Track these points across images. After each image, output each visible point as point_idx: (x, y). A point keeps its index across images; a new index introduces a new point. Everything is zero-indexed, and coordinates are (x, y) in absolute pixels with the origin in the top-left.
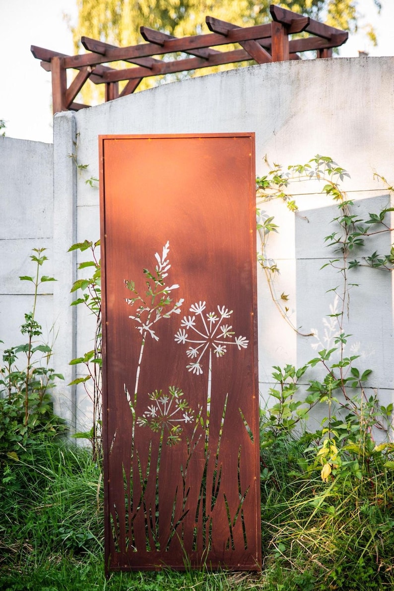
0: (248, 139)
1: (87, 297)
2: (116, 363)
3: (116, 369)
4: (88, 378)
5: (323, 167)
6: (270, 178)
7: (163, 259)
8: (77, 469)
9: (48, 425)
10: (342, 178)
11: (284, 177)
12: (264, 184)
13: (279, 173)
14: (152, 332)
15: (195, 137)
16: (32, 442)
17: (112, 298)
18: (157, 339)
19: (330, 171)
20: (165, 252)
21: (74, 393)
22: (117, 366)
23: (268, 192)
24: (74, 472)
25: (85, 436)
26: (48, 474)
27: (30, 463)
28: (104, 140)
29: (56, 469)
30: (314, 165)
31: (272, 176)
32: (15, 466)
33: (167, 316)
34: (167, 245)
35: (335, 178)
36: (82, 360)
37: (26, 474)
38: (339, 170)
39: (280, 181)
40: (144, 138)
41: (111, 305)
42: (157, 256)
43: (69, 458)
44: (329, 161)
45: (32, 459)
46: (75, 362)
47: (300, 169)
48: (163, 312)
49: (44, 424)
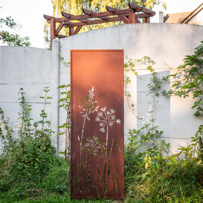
0: (121, 52)
1: (64, 105)
2: (75, 128)
3: (75, 130)
4: (64, 133)
5: (147, 60)
6: (128, 64)
7: (92, 93)
8: (60, 164)
9: (49, 149)
10: (153, 64)
11: (133, 64)
12: (126, 66)
13: (131, 62)
14: (88, 117)
15: (103, 51)
16: (44, 155)
17: (74, 106)
18: (89, 120)
19: (149, 62)
20: (93, 90)
21: (58, 138)
22: (75, 129)
23: (127, 68)
24: (59, 165)
25: (63, 153)
26: (50, 166)
27: (44, 162)
28: (72, 52)
29: (53, 164)
30: (143, 59)
31: (129, 63)
32: (38, 163)
33: (93, 112)
34: (93, 88)
35: (151, 64)
36: (62, 127)
37: (42, 166)
38: (152, 62)
39: (132, 65)
40: (86, 51)
41: (73, 108)
42: (90, 91)
43: (57, 160)
44: (149, 58)
45: (44, 161)
46: (59, 127)
47: (139, 61)
48: (92, 111)
49: (48, 149)
